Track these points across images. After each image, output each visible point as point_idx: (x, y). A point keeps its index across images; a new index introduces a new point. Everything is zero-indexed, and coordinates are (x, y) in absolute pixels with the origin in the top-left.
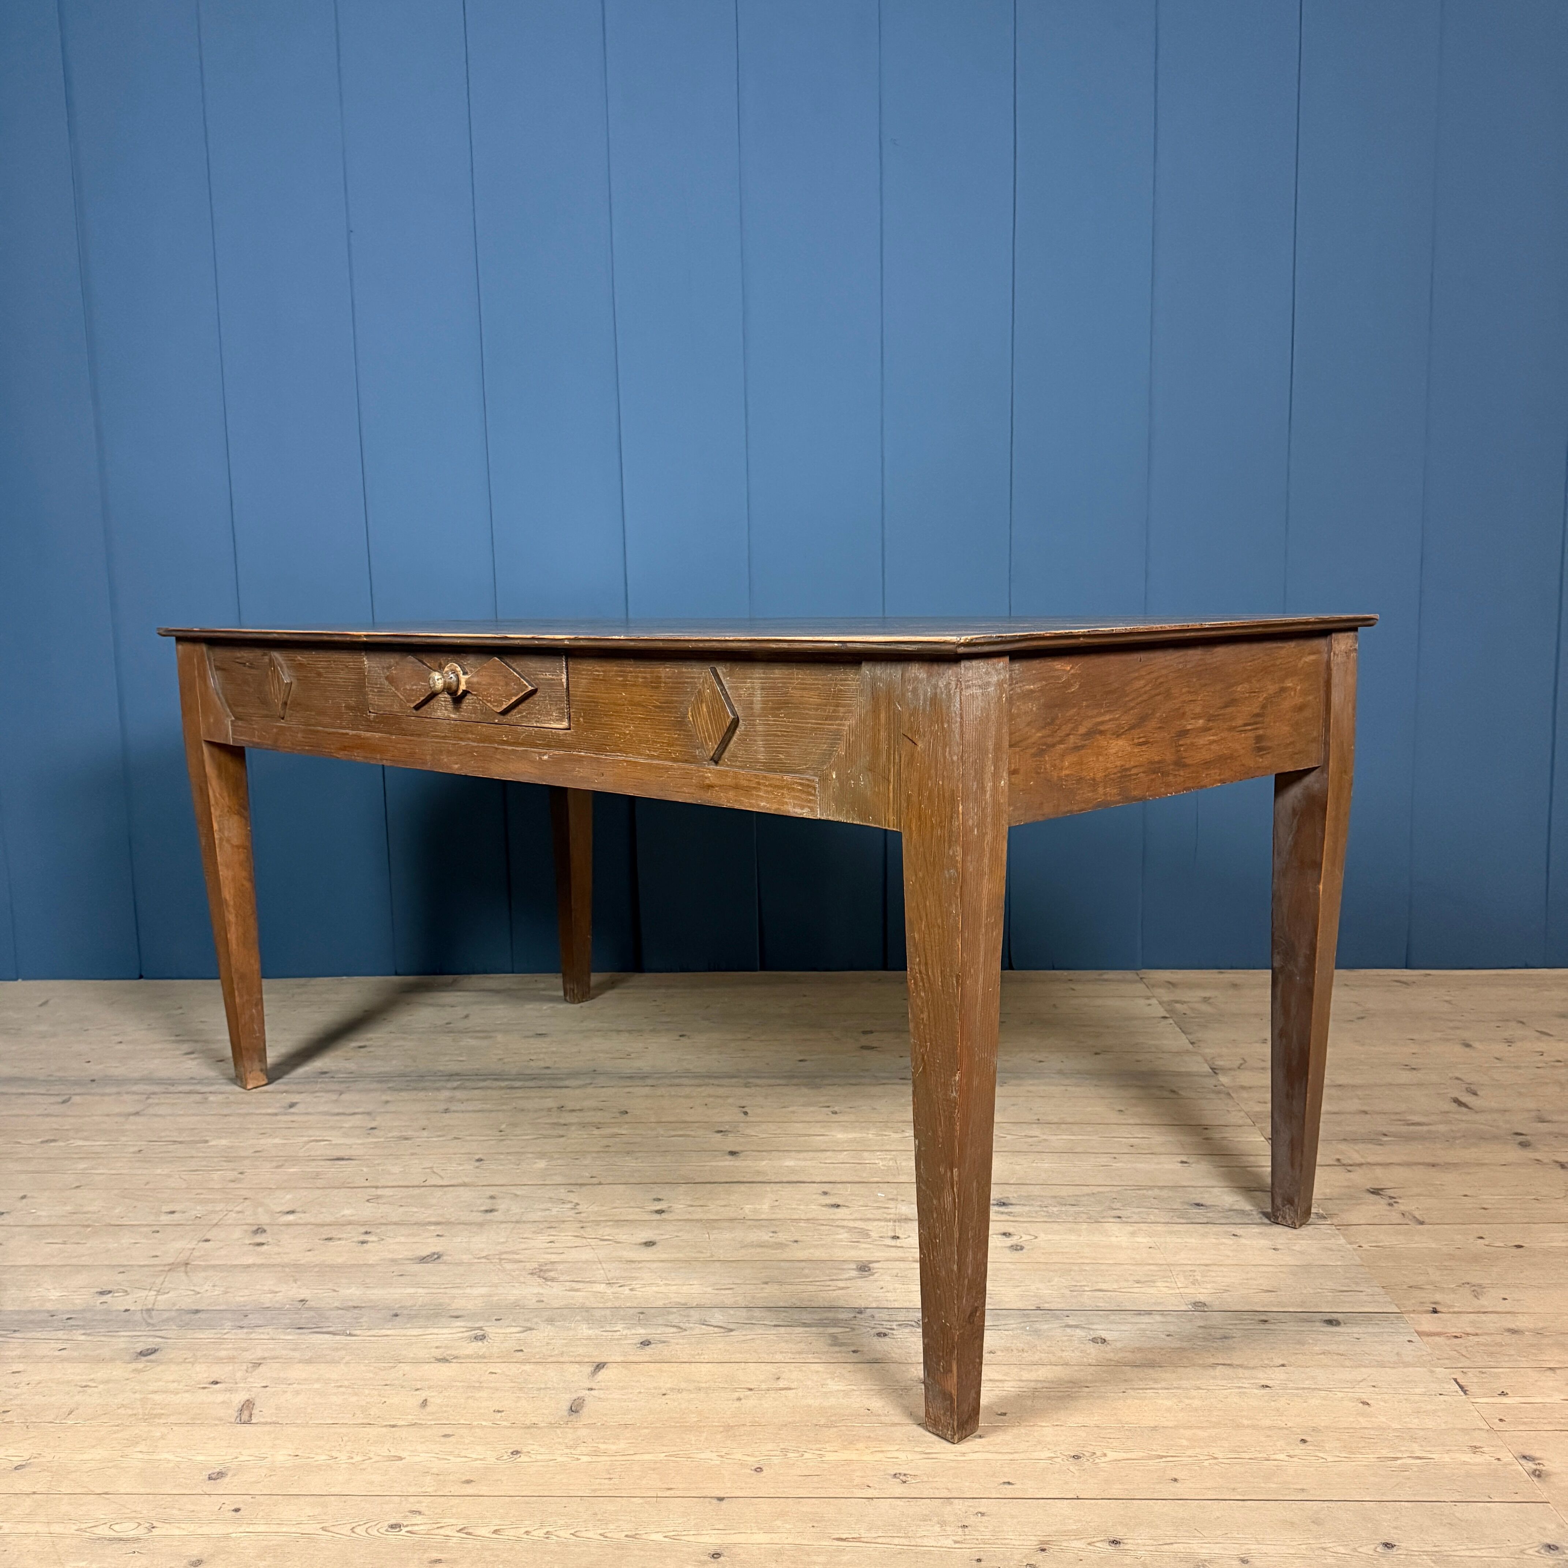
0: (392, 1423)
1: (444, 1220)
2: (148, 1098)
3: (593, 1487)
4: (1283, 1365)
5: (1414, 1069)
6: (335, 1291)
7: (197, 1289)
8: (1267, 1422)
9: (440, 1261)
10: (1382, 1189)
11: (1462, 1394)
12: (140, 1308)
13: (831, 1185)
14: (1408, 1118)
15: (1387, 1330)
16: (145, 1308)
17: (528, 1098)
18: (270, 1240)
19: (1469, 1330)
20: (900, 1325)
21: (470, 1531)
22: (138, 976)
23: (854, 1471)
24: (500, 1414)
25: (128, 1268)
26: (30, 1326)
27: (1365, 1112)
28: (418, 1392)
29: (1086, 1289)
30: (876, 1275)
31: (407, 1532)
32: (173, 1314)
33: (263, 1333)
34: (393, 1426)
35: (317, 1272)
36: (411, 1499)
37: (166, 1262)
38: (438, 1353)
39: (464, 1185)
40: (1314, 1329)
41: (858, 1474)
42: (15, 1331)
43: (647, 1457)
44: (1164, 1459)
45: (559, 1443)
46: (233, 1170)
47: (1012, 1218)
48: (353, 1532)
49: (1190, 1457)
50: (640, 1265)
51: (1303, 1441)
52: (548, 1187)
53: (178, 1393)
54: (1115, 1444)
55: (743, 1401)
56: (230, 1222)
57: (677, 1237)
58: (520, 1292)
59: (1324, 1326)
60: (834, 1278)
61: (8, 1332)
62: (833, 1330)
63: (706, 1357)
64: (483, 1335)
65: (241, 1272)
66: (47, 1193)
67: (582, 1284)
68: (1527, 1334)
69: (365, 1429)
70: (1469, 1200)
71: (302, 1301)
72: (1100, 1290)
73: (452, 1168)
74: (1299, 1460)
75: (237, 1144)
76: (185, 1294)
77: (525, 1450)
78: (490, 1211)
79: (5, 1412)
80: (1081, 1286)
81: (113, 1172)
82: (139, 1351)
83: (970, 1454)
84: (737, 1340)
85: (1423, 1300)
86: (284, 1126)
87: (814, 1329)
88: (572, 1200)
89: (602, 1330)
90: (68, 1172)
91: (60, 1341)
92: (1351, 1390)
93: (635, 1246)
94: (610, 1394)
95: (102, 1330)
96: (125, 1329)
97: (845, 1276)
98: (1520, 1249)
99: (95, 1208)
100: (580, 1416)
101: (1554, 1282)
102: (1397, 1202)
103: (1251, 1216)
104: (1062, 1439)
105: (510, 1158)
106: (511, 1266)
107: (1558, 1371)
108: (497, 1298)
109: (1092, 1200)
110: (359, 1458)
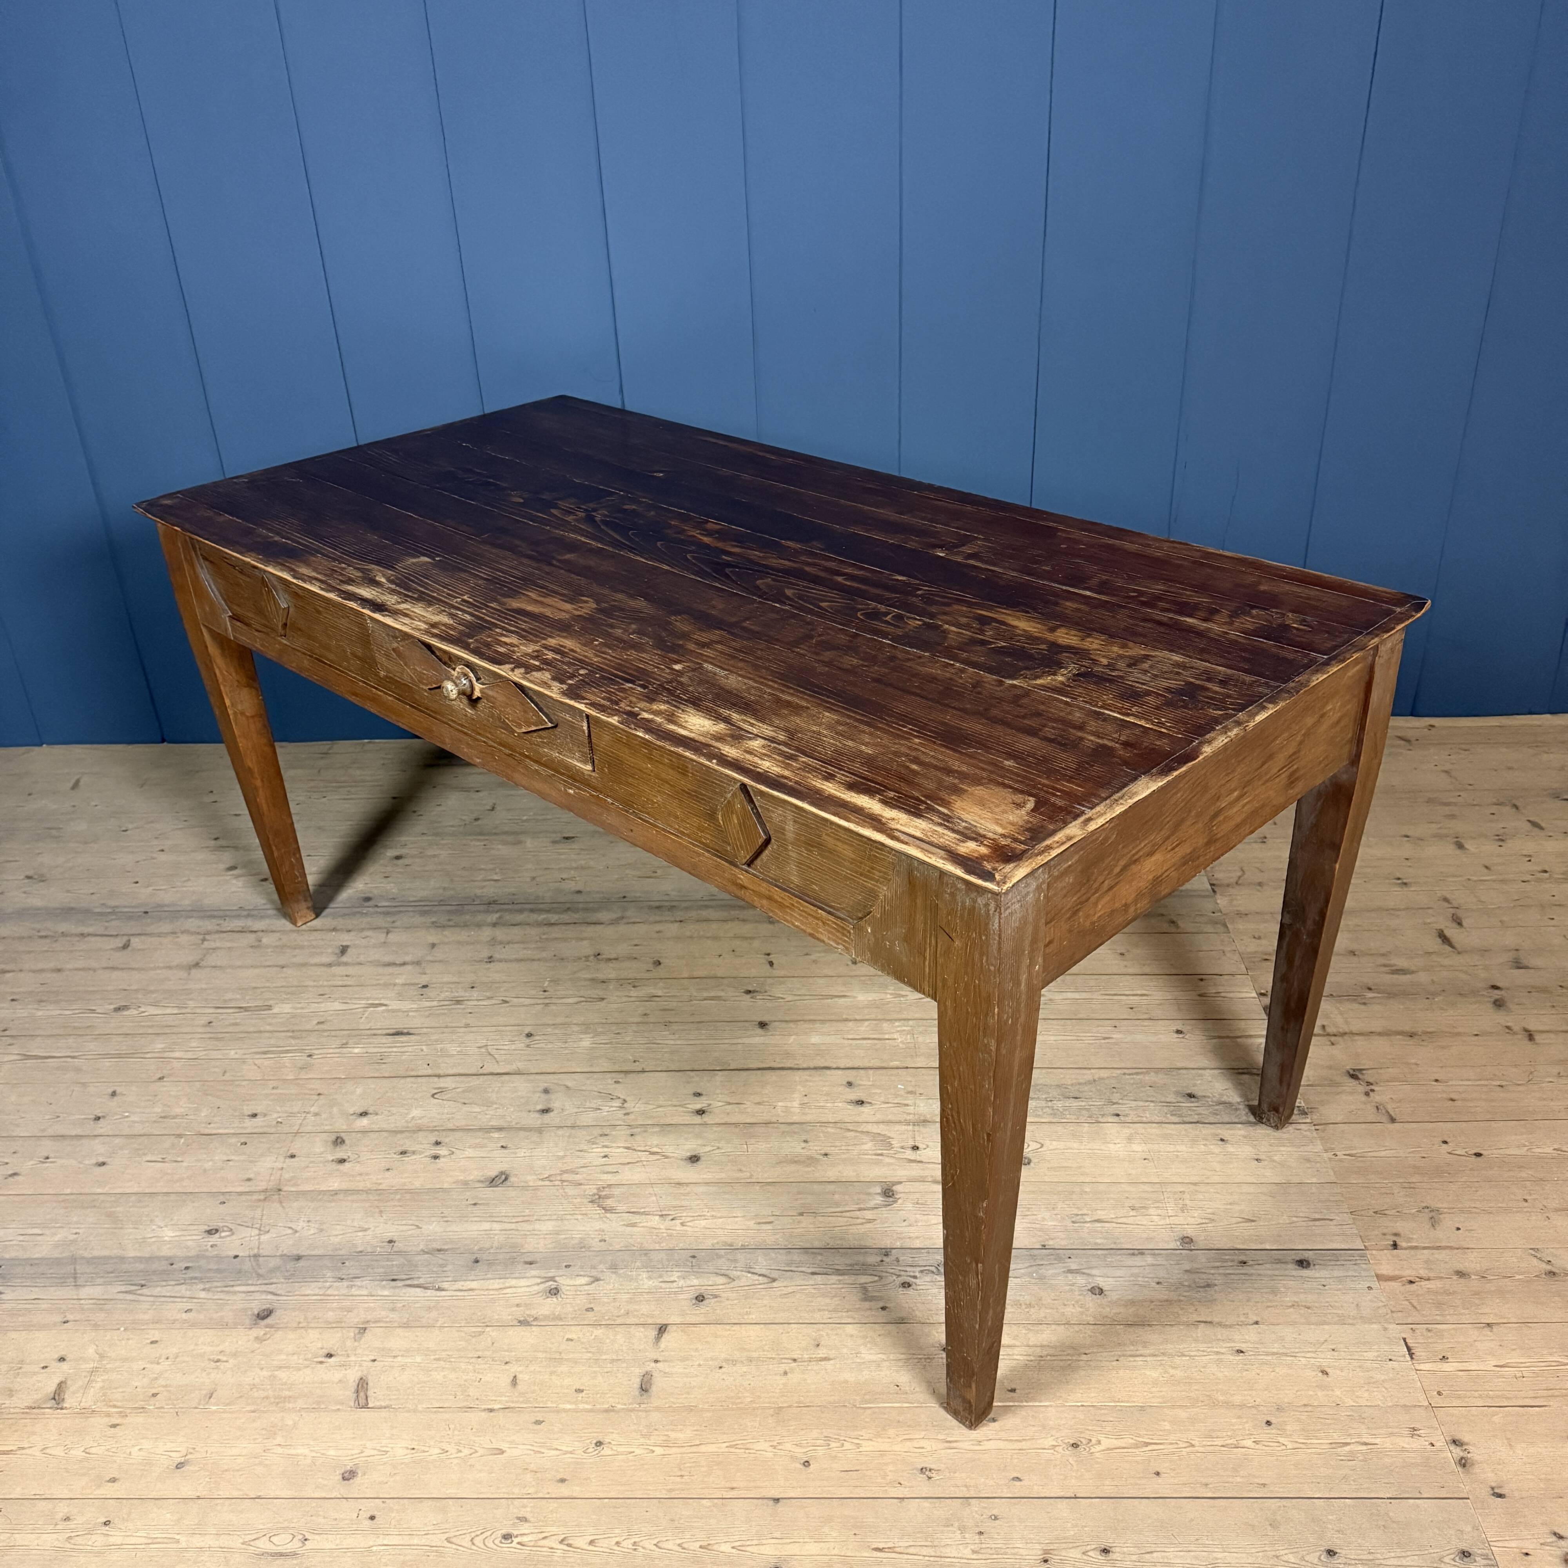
0: (490, 1407)
1: (505, 1125)
2: (204, 940)
3: (669, 1487)
4: (1257, 1323)
5: (1405, 884)
6: (418, 1227)
7: (294, 1226)
8: (1237, 1399)
9: (508, 1183)
10: (1361, 1070)
11: (1408, 1358)
12: (247, 1254)
13: (854, 1072)
14: (1392, 962)
15: (1350, 1274)
16: (252, 1253)
17: (565, 940)
18: (349, 1154)
19: (1423, 1273)
20: (922, 1272)
21: (570, 1542)
22: (160, 739)
23: (886, 1464)
24: (581, 1395)
25: (228, 1197)
26: (155, 1278)
27: (1353, 953)
28: (507, 1367)
29: (1087, 1219)
30: (900, 1201)
31: (519, 1543)
32: (277, 1262)
33: (361, 1287)
34: (491, 1410)
35: (399, 1200)
36: (516, 1502)
37: (260, 1188)
38: (520, 1313)
39: (519, 1073)
40: (1287, 1273)
41: (891, 1467)
42: (142, 1286)
43: (711, 1448)
44: (1150, 1448)
45: (635, 1431)
46: (302, 1051)
48: (473, 1544)
49: (1171, 1444)
50: (688, 1189)
51: (1268, 1423)
52: (595, 1076)
53: (299, 1369)
54: (1108, 1429)
55: (789, 1376)
56: (309, 1128)
57: (718, 1148)
58: (584, 1228)
59: (1296, 1269)
60: (862, 1206)
61: (137, 1288)
62: (863, 1279)
63: (753, 1317)
64: (556, 1288)
65: (330, 1202)
66: (134, 1088)
67: (637, 1217)
68: (1473, 1277)
69: (466, 1414)
70: (1439, 1087)
71: (390, 1242)
72: (1098, 1221)
73: (505, 1047)
74: (1264, 1448)
75: (299, 1011)
76: (284, 1233)
77: (607, 1440)
78: (546, 1111)
79: (154, 1395)
80: (1082, 1215)
81: (190, 1055)
82: (256, 1313)
83: (985, 1442)
84: (779, 1293)
85: (1385, 1231)
86: (340, 983)
87: (846, 1277)
88: (620, 1095)
89: (661, 1280)
90: (149, 1055)
91: (185, 1300)
92: (1313, 1355)
93: (682, 1163)
94: (674, 1366)
95: (218, 1284)
96: (239, 1282)
97: (872, 1204)
98: (1479, 1159)
99: (183, 1110)
100: (650, 1396)
101: (1504, 1205)
102: (1373, 1090)
103: (1238, 1112)
104: (1063, 1422)
105: (557, 1031)
106: (571, 1191)
107: (1495, 1328)
108: (564, 1236)
109: (1094, 1089)
110: (466, 1452)
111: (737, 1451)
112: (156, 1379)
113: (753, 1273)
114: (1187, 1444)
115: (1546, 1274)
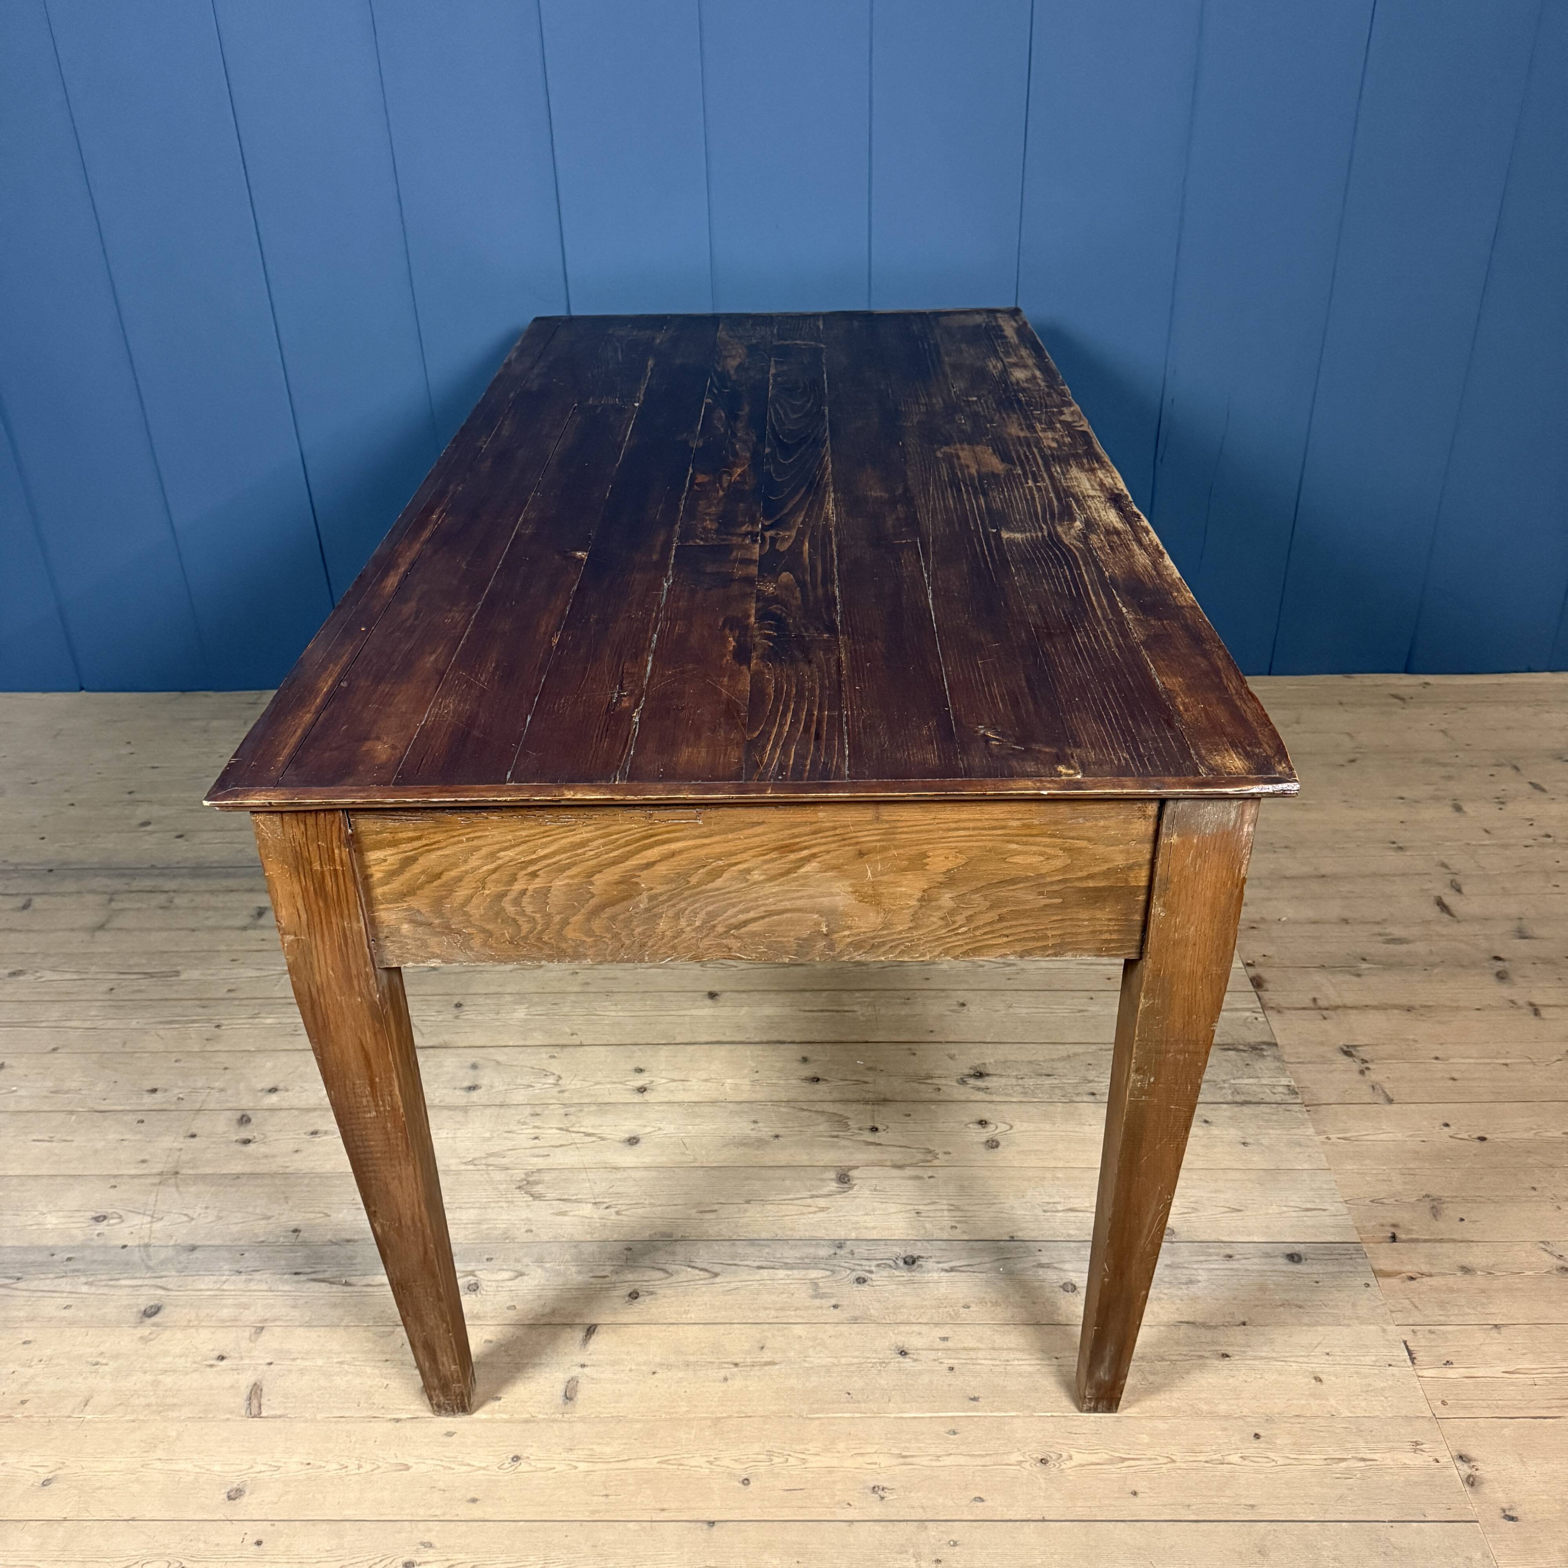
0: (396, 1416)
2: (111, 900)
3: (592, 1508)
4: (1244, 1324)
5: (1401, 848)
6: (327, 1215)
7: (190, 1212)
8: (1223, 1408)
10: (1354, 1046)
11: (1410, 1364)
12: (137, 1243)
13: (811, 1047)
14: (1388, 931)
15: (1345, 1269)
16: (142, 1242)
18: (255, 1134)
19: (1425, 1268)
20: (878, 1265)
22: (78, 687)
23: (835, 1482)
25: (119, 1180)
26: (31, 1269)
27: (1346, 921)
29: (1060, 1208)
30: (856, 1188)
32: (171, 1253)
33: (261, 1281)
34: (398, 1420)
35: (307, 1185)
36: (421, 1525)
37: (155, 1171)
39: (445, 1046)
40: (1276, 1267)
41: (839, 1486)
42: (18, 1279)
43: (640, 1464)
44: (1127, 1463)
45: (557, 1444)
46: (209, 1021)
47: (987, 1098)
49: (1150, 1459)
50: (625, 1174)
51: (1257, 1436)
52: (529, 1050)
53: (187, 1374)
54: (1081, 1443)
55: (730, 1382)
56: (213, 1105)
57: (660, 1129)
58: (509, 1217)
59: (1286, 1264)
60: (815, 1193)
61: (11, 1281)
62: (814, 1274)
63: (693, 1316)
64: (475, 1284)
65: (231, 1186)
66: (24, 1060)
67: (569, 1204)
68: (1479, 1273)
69: (371, 1424)
70: (1439, 1065)
71: (296, 1231)
72: (1072, 1210)
73: (433, 1018)
74: (1251, 1464)
75: (210, 978)
76: (179, 1221)
77: (525, 1455)
78: (472, 1088)
79: (23, 1402)
80: (1054, 1203)
81: (88, 1024)
82: (143, 1309)
83: (945, 1458)
84: (721, 1289)
85: (1383, 1221)
86: (255, 948)
87: (795, 1272)
88: (555, 1072)
89: (591, 1275)
90: (43, 1024)
91: (65, 1295)
92: (1306, 1360)
93: (619, 1145)
94: (603, 1372)
95: (103, 1277)
96: (126, 1275)
97: (825, 1191)
98: (1484, 1144)
99: (76, 1084)
100: (574, 1405)
101: (1511, 1194)
102: (1368, 1069)
103: (1224, 1091)
104: (1031, 1435)
105: (488, 1001)
106: (498, 1176)
107: (1503, 1330)
108: (485, 1226)
109: (1068, 1066)
110: (367, 1467)
111: (670, 1467)
112: (26, 1383)
113: (693, 1267)
114: (1166, 1460)
115: (1557, 1270)
